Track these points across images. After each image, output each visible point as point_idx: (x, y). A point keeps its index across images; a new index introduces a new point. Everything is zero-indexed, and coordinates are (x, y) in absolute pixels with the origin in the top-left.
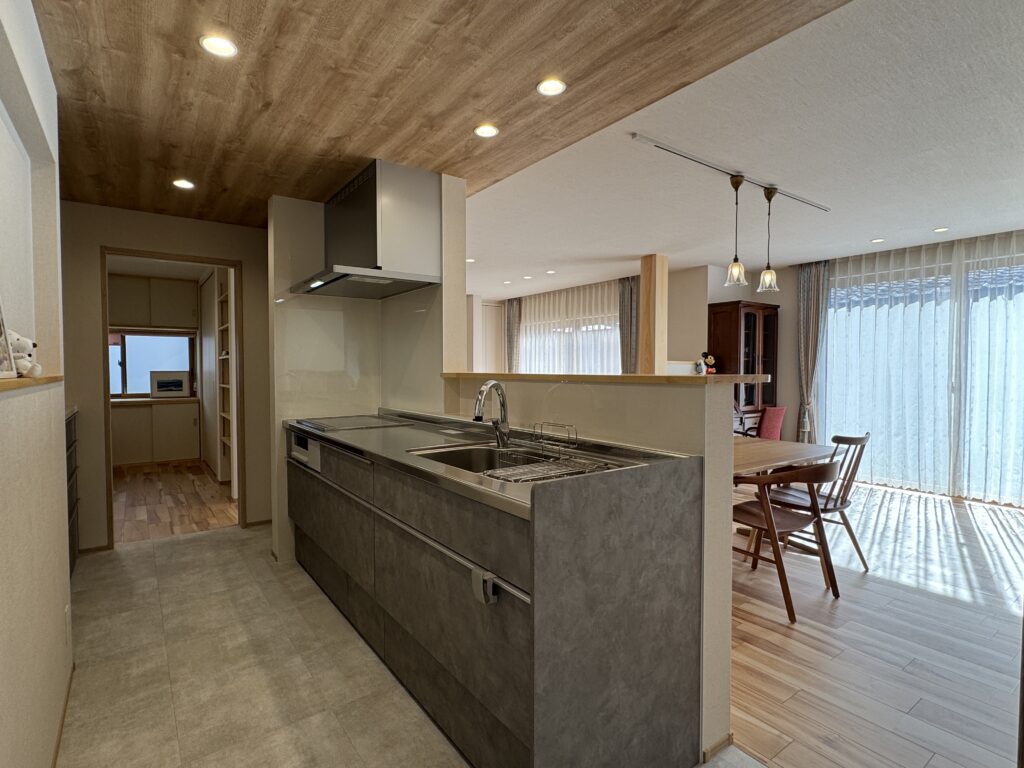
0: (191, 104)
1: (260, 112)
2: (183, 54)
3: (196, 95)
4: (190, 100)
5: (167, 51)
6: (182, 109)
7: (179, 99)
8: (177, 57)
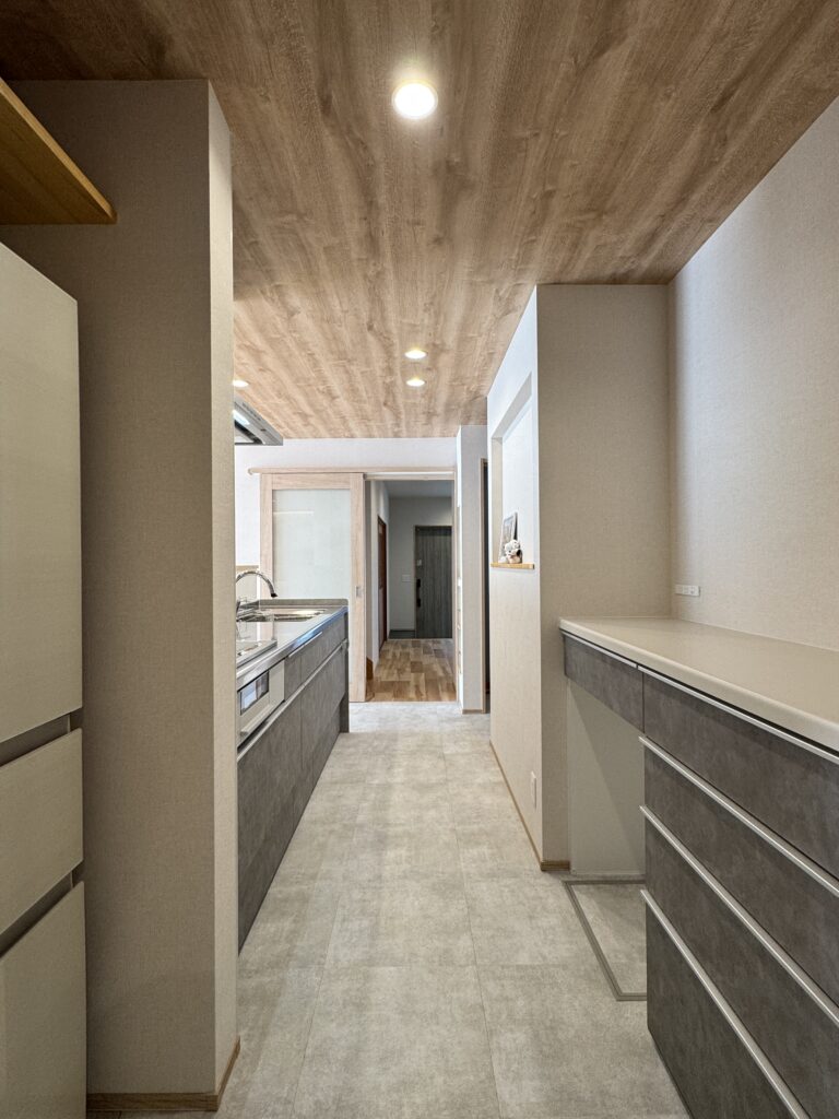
0: (425, 311)
1: (371, 320)
2: (434, 345)
3: (423, 320)
4: (427, 315)
5: (443, 344)
6: (431, 303)
7: (435, 312)
8: (438, 342)
